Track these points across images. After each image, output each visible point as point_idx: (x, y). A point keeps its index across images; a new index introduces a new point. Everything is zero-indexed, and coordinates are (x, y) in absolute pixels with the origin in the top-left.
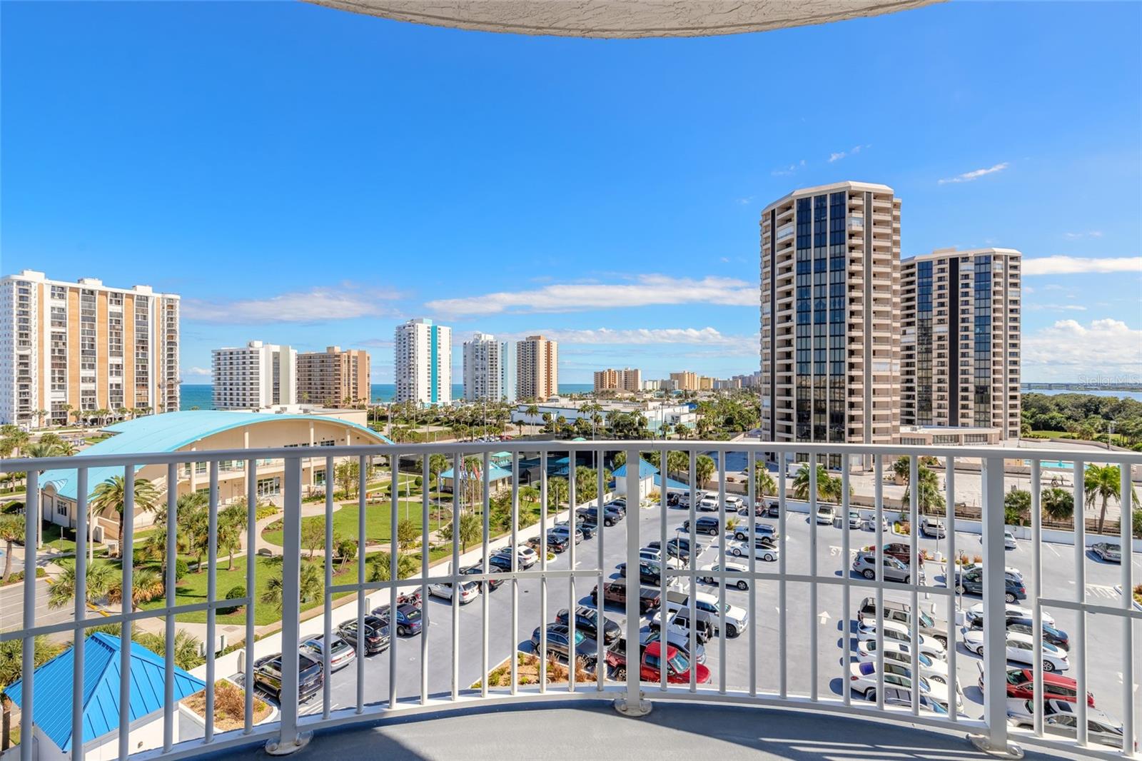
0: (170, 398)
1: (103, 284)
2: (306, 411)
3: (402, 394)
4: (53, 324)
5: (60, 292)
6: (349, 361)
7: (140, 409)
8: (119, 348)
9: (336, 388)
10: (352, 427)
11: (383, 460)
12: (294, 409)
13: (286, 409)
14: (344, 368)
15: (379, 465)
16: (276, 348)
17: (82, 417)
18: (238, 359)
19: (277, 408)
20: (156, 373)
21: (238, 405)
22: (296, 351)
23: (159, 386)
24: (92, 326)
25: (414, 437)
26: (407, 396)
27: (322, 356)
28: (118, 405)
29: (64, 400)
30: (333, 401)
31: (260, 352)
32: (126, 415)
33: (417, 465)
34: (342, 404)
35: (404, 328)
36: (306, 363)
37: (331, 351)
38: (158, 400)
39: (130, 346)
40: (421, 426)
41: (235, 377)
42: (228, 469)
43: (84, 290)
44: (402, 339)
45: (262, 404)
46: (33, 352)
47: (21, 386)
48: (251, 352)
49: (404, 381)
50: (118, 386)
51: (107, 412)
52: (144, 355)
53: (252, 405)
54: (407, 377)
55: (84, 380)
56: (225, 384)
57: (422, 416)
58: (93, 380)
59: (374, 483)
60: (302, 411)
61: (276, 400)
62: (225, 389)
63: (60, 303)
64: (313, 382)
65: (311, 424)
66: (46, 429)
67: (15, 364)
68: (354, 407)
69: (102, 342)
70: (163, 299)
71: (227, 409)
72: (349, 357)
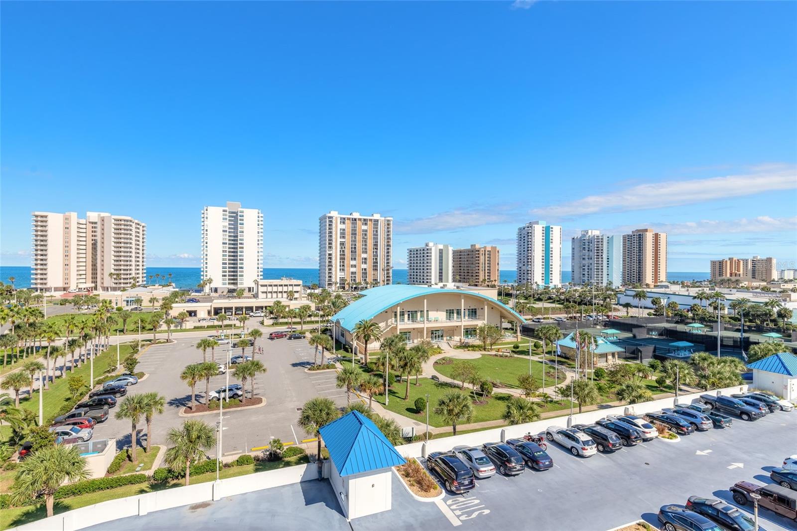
0: (387, 277)
1: (360, 215)
2: (458, 287)
3: (522, 277)
4: (340, 238)
5: (343, 221)
6: (485, 254)
7: (374, 282)
8: (366, 249)
9: (477, 273)
10: (488, 300)
11: (509, 326)
12: (451, 286)
13: (446, 285)
14: (482, 258)
15: (506, 329)
16: (441, 247)
17: (351, 286)
18: (420, 253)
19: (441, 285)
20: (381, 265)
21: (420, 282)
22: (452, 248)
23: (383, 270)
24: (355, 238)
25: (532, 310)
26: (526, 279)
27: (468, 251)
28: (365, 280)
29: (344, 276)
30: (474, 281)
31: (432, 249)
32: (368, 286)
33: (536, 333)
34: (480, 283)
35: (524, 229)
36: (459, 256)
37: (473, 247)
38: (382, 278)
39: (370, 248)
40: (537, 302)
41: (419, 265)
42: (415, 321)
43: (352, 219)
44: (522, 237)
45: (433, 282)
46: (333, 252)
47: (329, 269)
48: (427, 249)
49: (524, 268)
50: (365, 269)
51: (360, 283)
52: (376, 252)
53: (427, 282)
54: (526, 265)
55: (352, 266)
56: (414, 269)
57: (538, 294)
58: (355, 266)
59: (503, 342)
60: (456, 287)
61: (441, 280)
62: (414, 272)
63: (343, 226)
64: (462, 268)
65: (462, 296)
66: (337, 292)
67: (327, 258)
68: (488, 286)
69: (359, 246)
70: (385, 220)
71: (415, 284)
72: (485, 251)
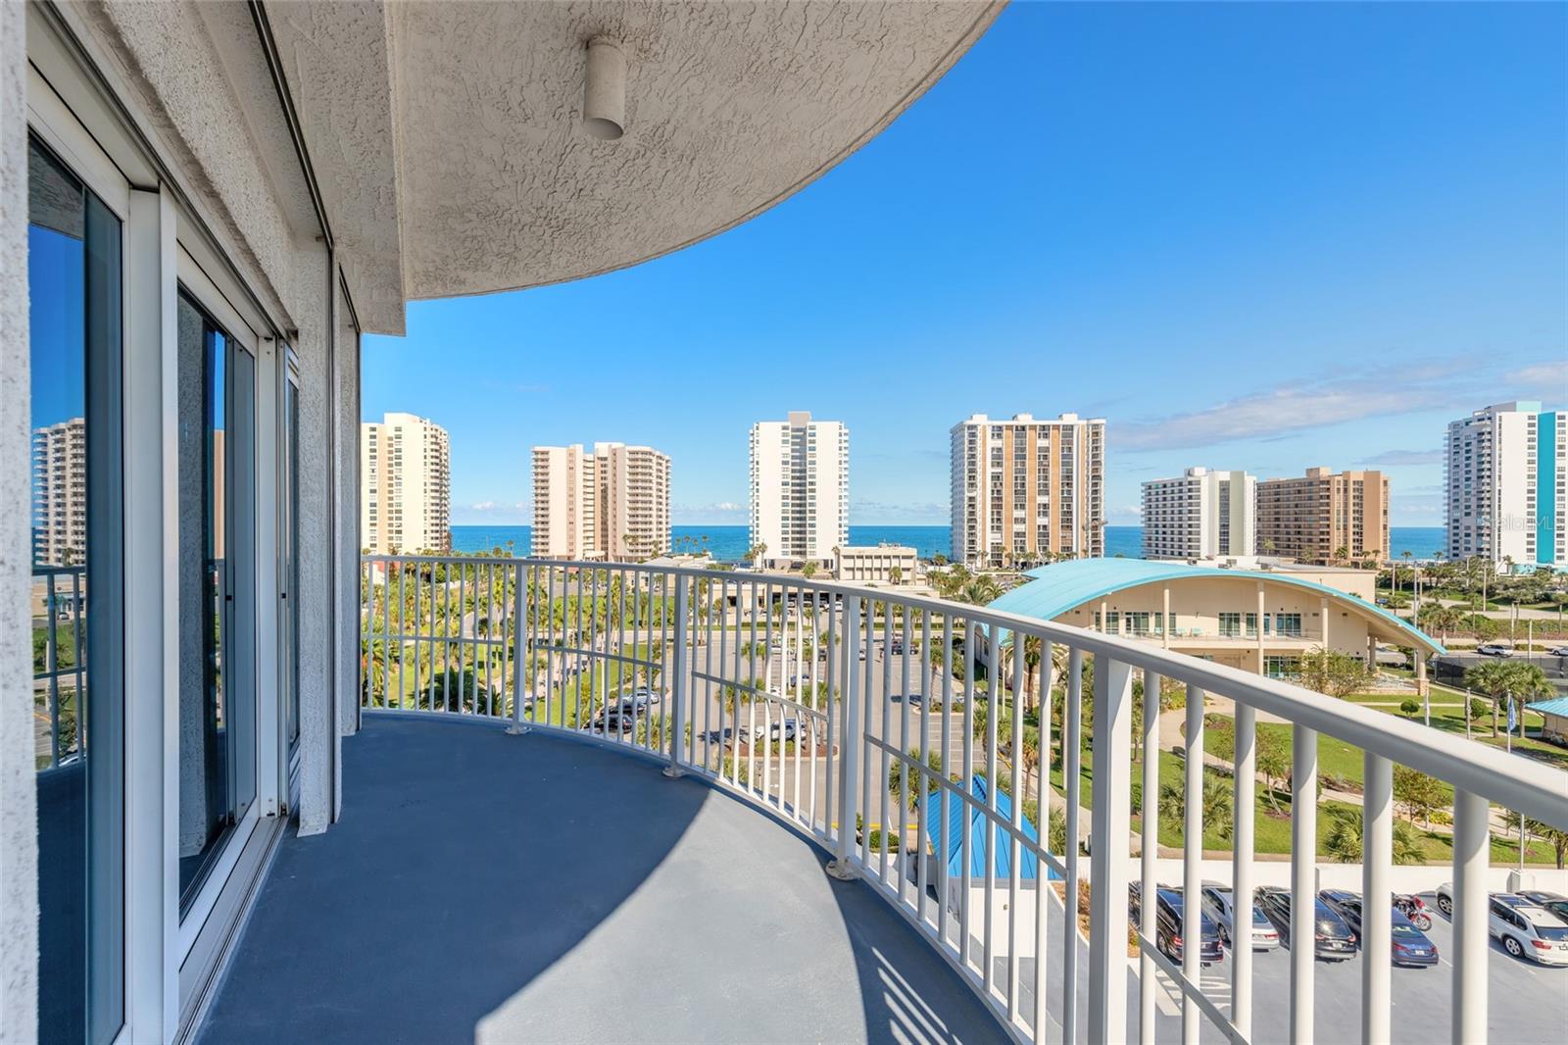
0: (1094, 542)
1: (1033, 419)
2: (1265, 566)
3: (1462, 545)
4: (993, 466)
5: (998, 432)
6: (1346, 490)
7: (1065, 553)
8: (1046, 485)
9: (1322, 533)
10: (1331, 596)
11: (1402, 659)
12: (1247, 562)
13: (1235, 562)
14: (1337, 500)
15: (1393, 665)
16: (1225, 476)
17: (1014, 559)
18: (1173, 492)
19: (1223, 560)
20: (1080, 516)
21: (1172, 553)
22: (1255, 478)
23: (1083, 528)
24: (1023, 464)
25: (1478, 627)
26: (1474, 550)
27: (1300, 483)
28: (1045, 548)
29: (1000, 541)
30: (1316, 553)
31: (1202, 483)
32: (1052, 560)
33: (1468, 677)
34: (1332, 558)
35: (1467, 424)
36: (1273, 495)
37: (1313, 475)
38: (1083, 544)
39: (1056, 483)
40: (1501, 607)
41: (1169, 517)
42: (1144, 635)
43: (1017, 427)
44: (1463, 445)
45: (1204, 553)
46: (977, 493)
47: (970, 526)
48: (1190, 483)
49: (1466, 521)
50: (1045, 527)
51: (1034, 555)
52: (1069, 492)
53: (1190, 554)
54: (1474, 514)
55: (1017, 520)
56: (1157, 526)
57: (1506, 588)
58: (1023, 521)
59: (1371, 693)
60: (1259, 567)
61: (1224, 549)
62: (1157, 533)
63: (998, 443)
64: (1282, 524)
65: (1260, 585)
66: (986, 570)
67: (966, 506)
68: (1356, 565)
69: (1032, 480)
70: (1088, 425)
71: (1158, 558)
72: (1346, 483)
